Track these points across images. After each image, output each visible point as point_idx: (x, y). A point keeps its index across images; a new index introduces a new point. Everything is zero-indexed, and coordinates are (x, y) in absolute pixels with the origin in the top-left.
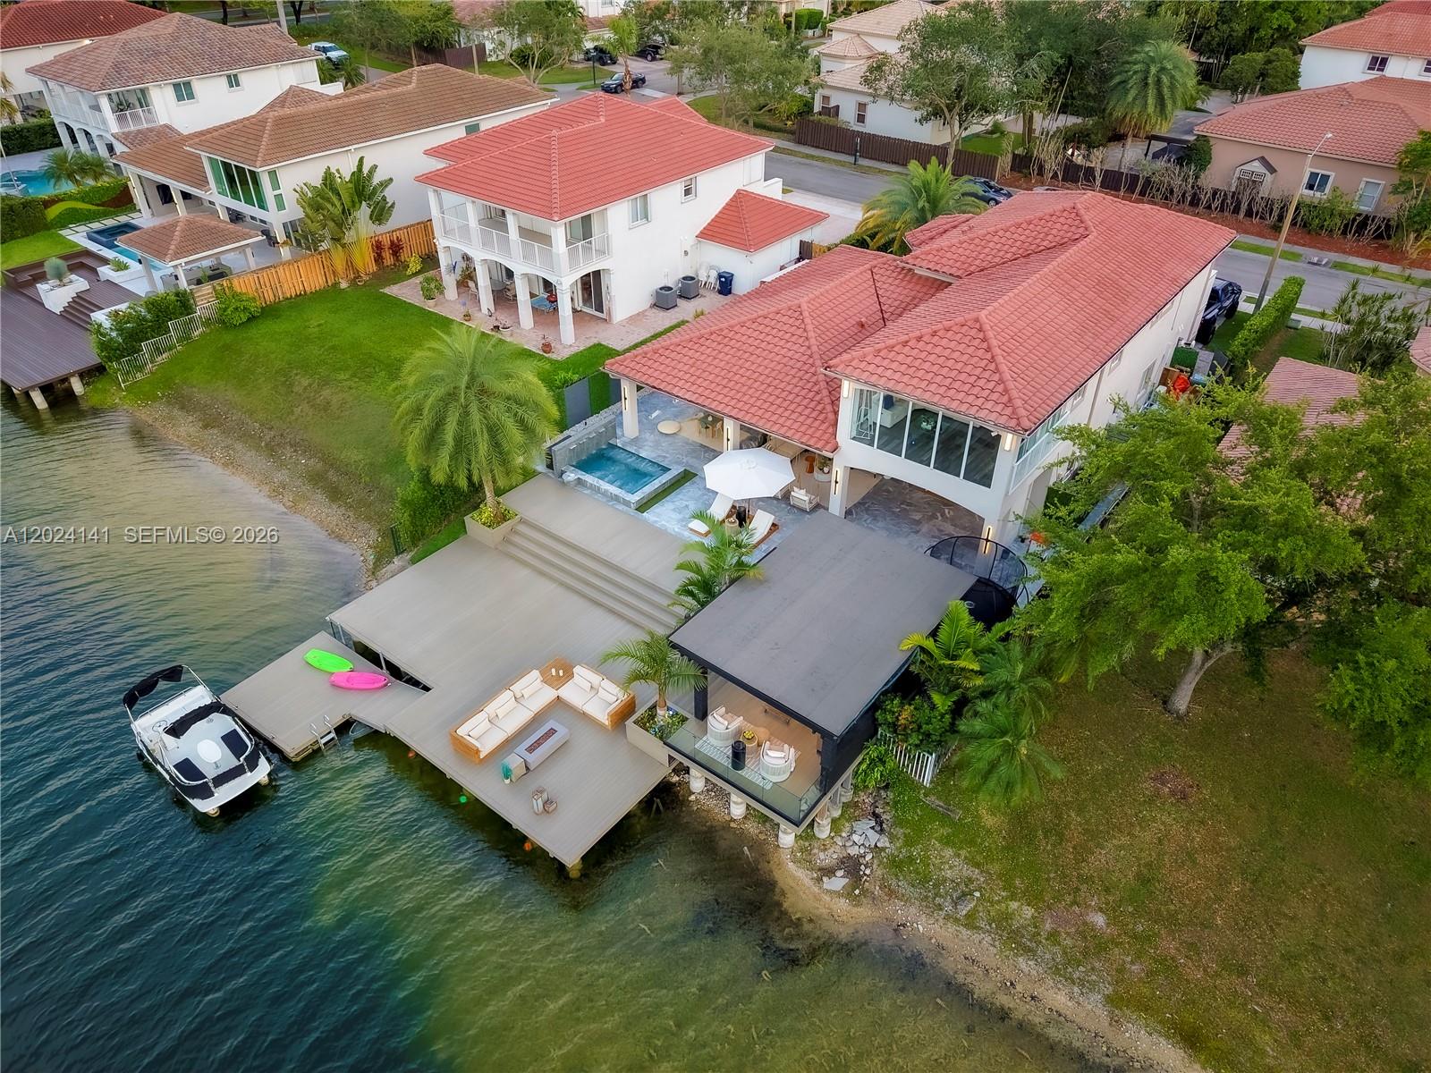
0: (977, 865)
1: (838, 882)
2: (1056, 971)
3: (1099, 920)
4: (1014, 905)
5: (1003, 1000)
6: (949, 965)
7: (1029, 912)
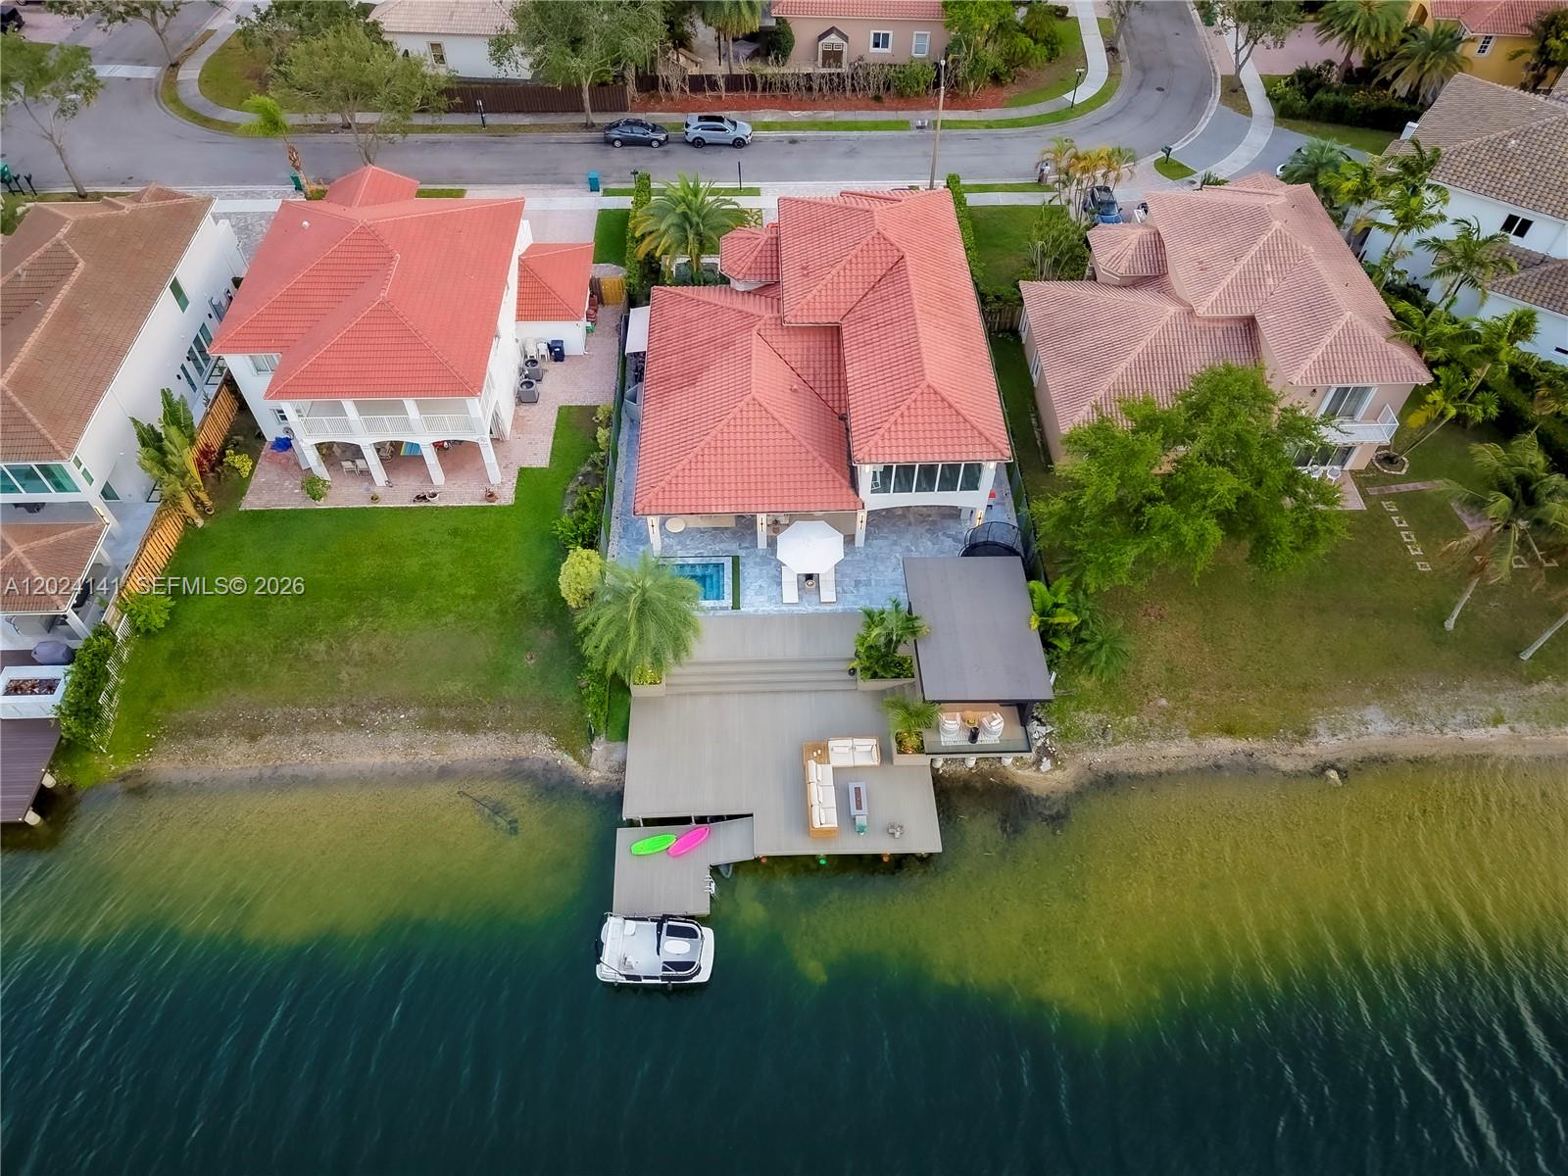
0: (1099, 711)
1: (1046, 764)
2: (1164, 738)
3: (1163, 702)
4: (1127, 720)
5: (1154, 767)
6: (1123, 767)
7: (1134, 719)
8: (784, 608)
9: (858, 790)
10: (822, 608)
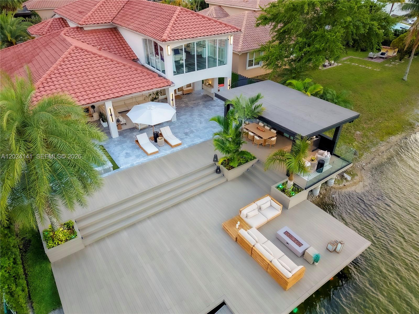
2: (374, 145)
3: (358, 133)
4: (354, 144)
8: (150, 157)
9: (287, 233)
10: (175, 149)
